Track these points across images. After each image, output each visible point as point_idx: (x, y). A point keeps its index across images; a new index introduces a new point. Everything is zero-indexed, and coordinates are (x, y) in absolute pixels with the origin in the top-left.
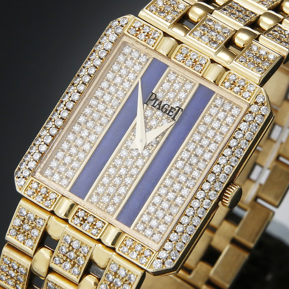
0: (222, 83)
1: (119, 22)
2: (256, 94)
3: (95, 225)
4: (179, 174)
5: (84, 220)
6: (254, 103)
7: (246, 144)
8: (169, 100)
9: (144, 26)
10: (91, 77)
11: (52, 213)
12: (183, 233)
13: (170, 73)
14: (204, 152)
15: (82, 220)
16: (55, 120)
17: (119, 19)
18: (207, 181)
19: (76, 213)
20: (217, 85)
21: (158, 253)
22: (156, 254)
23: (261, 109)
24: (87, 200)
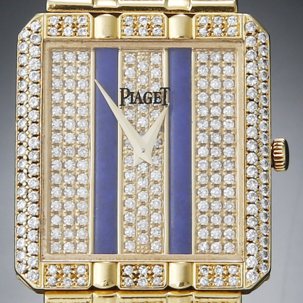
0: (196, 32)
1: (29, 30)
2: (242, 24)
3: (152, 274)
4: (209, 163)
5: (136, 276)
6: (247, 35)
7: (265, 86)
8: (144, 87)
9: (63, 18)
10: (38, 110)
11: (93, 289)
12: (259, 225)
13: (125, 56)
14: (222, 122)
15: (134, 276)
16: (27, 183)
17: (27, 26)
18: (249, 152)
19: (121, 274)
20: (191, 39)
21: (244, 263)
22: (243, 265)
23: (259, 38)
24: (122, 252)
